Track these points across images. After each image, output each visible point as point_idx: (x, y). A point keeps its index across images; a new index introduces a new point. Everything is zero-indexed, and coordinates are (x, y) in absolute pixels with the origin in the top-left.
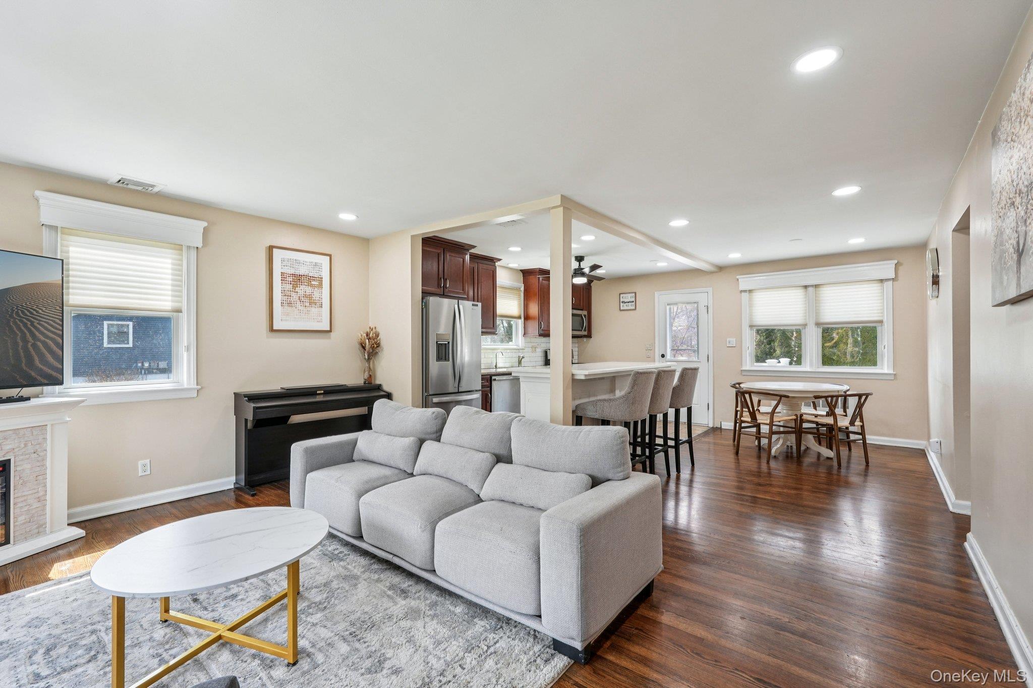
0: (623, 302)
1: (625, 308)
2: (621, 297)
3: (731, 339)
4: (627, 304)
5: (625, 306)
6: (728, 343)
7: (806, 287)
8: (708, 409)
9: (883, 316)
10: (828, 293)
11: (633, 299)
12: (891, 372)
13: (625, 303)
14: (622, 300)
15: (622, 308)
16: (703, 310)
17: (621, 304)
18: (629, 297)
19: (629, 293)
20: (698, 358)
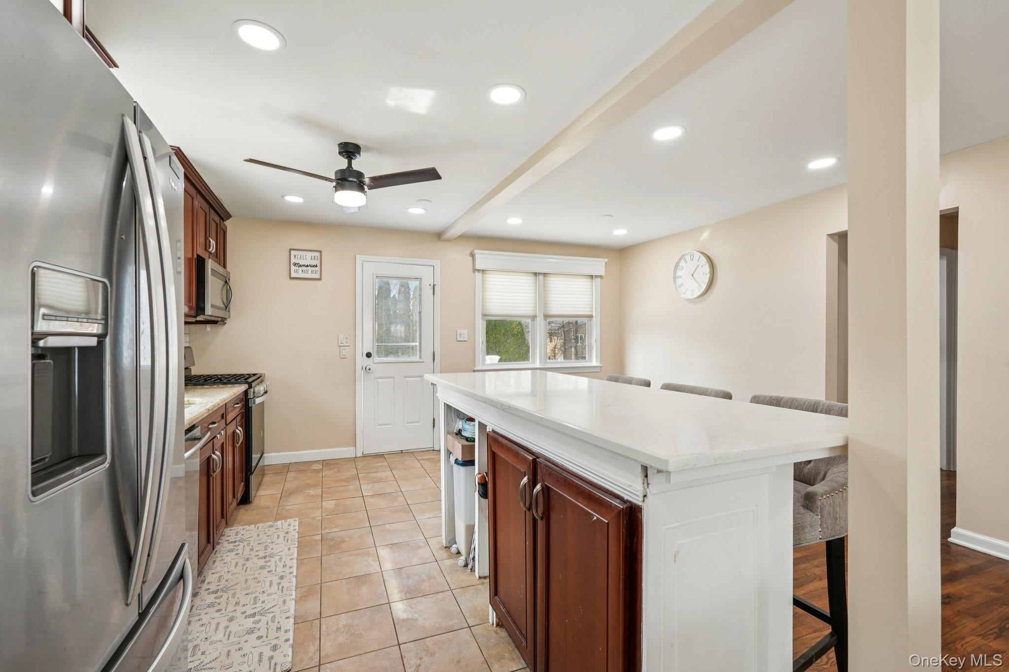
0: (295, 264)
1: (300, 275)
2: (292, 257)
3: (462, 331)
4: (304, 268)
5: (300, 271)
6: (458, 335)
7: (536, 274)
8: (434, 426)
9: (592, 311)
10: (556, 284)
11: (317, 262)
12: (598, 364)
13: (300, 266)
14: (293, 260)
15: (293, 275)
16: (427, 291)
17: (293, 268)
18: (307, 258)
19: (310, 251)
20: (420, 357)
